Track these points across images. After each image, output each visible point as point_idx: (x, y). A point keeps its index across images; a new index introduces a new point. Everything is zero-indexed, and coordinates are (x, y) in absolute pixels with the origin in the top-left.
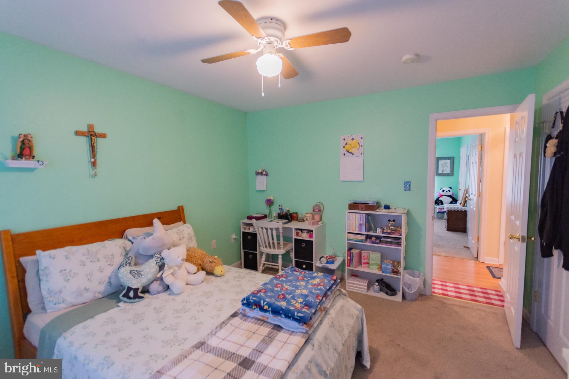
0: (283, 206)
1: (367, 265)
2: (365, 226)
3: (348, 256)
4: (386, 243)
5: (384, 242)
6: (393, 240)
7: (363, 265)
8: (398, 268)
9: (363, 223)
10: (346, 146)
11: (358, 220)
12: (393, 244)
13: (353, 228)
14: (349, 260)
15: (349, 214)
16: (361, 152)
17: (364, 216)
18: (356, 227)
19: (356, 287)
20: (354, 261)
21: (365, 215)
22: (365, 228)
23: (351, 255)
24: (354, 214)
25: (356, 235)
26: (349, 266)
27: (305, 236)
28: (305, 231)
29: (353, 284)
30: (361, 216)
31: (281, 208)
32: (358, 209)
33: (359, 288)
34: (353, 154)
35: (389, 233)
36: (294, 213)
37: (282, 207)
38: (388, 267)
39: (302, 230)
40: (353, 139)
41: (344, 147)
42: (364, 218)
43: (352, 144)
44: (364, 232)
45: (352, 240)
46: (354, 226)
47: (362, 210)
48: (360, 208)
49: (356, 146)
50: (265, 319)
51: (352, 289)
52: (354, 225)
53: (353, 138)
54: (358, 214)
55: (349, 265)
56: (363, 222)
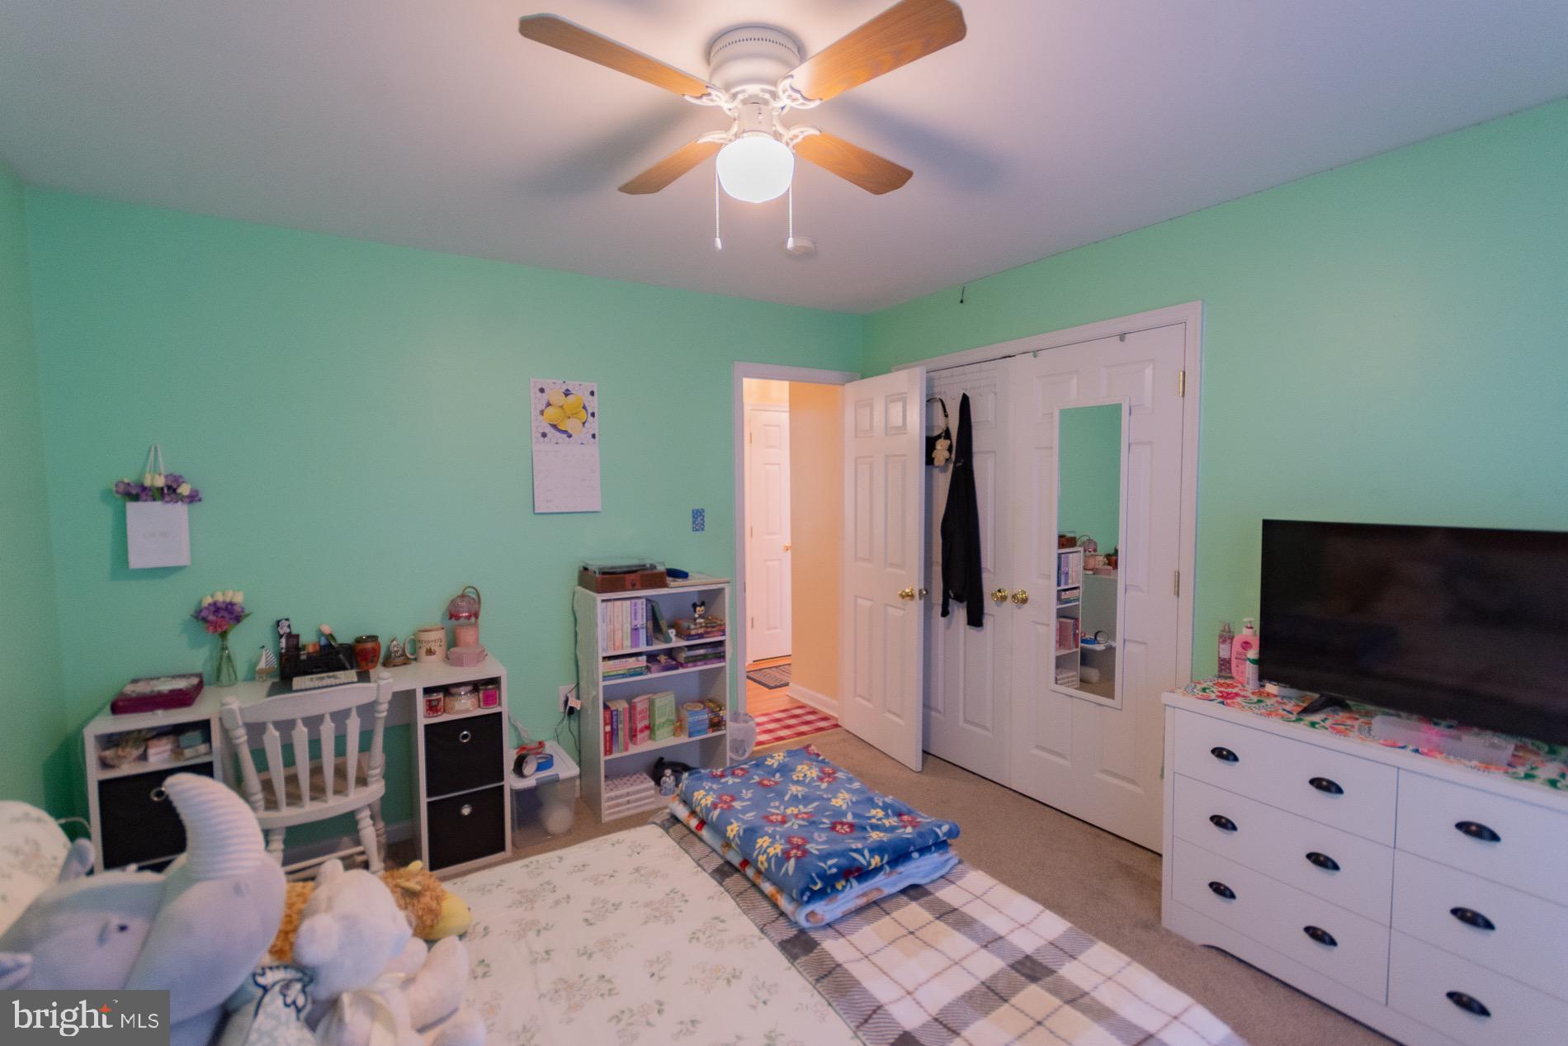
0: (292, 622)
1: (647, 733)
2: (645, 630)
3: (605, 724)
4: (695, 660)
5: (690, 659)
6: (710, 651)
7: (640, 736)
8: (721, 713)
9: (641, 623)
10: (550, 411)
11: (629, 619)
12: (710, 659)
13: (618, 643)
14: (608, 736)
15: (605, 604)
16: (592, 433)
17: (642, 605)
18: (624, 638)
19: (628, 802)
20: (621, 733)
21: (644, 600)
22: (647, 637)
23: (615, 718)
24: (618, 603)
25: (624, 660)
26: (608, 751)
27: (465, 707)
28: (463, 690)
29: (617, 797)
30: (635, 605)
31: (288, 630)
32: (624, 589)
33: (636, 801)
34: (570, 436)
35: (701, 636)
36: (361, 637)
37: (289, 626)
38: (701, 717)
39: (446, 690)
40: (567, 393)
41: (542, 412)
42: (643, 608)
43: (564, 407)
44: (643, 648)
45: (615, 675)
46: (621, 635)
47: (634, 590)
48: (628, 584)
49: (576, 414)
50: (875, 896)
51: (620, 812)
52: (619, 635)
53: (568, 390)
54: (628, 602)
55: (608, 749)
56: (641, 621)
